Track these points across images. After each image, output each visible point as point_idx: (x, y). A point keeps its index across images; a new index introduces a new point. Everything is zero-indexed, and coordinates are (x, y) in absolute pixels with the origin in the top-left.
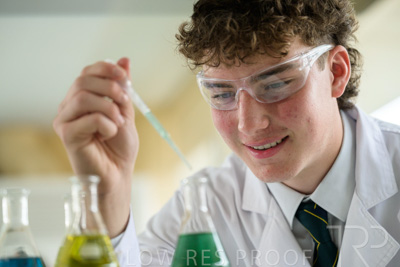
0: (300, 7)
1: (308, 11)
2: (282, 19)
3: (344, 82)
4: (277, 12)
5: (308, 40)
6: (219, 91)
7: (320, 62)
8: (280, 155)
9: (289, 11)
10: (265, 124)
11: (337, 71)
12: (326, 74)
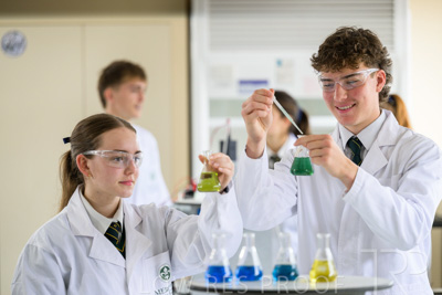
0: (364, 50)
1: (368, 52)
2: (356, 54)
4: (355, 51)
5: (367, 65)
6: (327, 83)
7: (372, 75)
8: (351, 112)
9: (359, 52)
11: (380, 80)
12: (375, 80)
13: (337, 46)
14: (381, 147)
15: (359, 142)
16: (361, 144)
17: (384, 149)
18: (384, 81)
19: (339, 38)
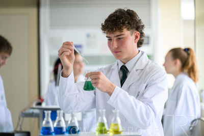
0: (126, 22)
1: (129, 23)
2: (121, 25)
3: (138, 40)
4: (121, 23)
5: (128, 29)
6: (109, 38)
8: (119, 54)
9: (123, 23)
10: (117, 47)
11: (136, 37)
12: (133, 37)
13: (112, 20)
14: (137, 70)
15: (126, 68)
16: (127, 69)
17: (138, 71)
18: (139, 37)
19: (114, 16)
